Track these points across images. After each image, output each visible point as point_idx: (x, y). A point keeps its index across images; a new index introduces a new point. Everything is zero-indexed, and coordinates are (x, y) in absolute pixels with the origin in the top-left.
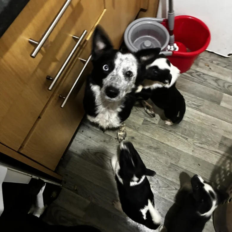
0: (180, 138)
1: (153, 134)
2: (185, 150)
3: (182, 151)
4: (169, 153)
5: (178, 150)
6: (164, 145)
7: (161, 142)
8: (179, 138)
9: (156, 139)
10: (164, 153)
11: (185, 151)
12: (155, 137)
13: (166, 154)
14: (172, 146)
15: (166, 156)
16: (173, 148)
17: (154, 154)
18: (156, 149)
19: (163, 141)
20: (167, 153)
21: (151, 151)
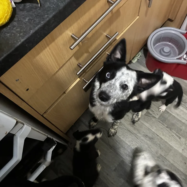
0: (175, 135)
1: (151, 126)
2: (176, 146)
3: (173, 147)
4: (161, 145)
5: (170, 145)
6: (159, 138)
7: (156, 134)
8: (173, 135)
9: (153, 130)
10: (157, 144)
11: (176, 148)
12: (153, 129)
13: (158, 145)
14: (165, 140)
15: (158, 147)
16: (166, 142)
17: (148, 142)
18: (151, 139)
19: (159, 134)
20: (160, 145)
21: (146, 139)
